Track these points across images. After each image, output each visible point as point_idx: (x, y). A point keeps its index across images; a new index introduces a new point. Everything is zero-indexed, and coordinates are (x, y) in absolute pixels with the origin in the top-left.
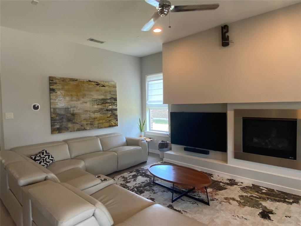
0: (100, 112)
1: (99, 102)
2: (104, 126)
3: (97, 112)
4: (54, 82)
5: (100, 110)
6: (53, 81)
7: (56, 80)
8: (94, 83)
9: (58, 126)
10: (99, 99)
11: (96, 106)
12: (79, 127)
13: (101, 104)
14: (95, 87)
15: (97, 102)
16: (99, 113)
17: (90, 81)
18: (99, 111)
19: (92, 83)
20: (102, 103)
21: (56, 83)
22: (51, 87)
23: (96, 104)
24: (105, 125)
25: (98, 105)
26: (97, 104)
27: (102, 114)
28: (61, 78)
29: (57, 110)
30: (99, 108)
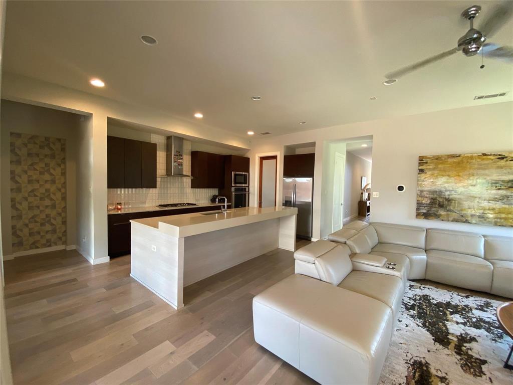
0: (503, 201)
1: (501, 185)
2: (510, 224)
3: (496, 201)
4: (425, 161)
5: (502, 199)
6: (422, 160)
7: (427, 160)
8: (492, 157)
9: (425, 211)
10: (503, 181)
11: (494, 192)
12: (456, 218)
13: (507, 189)
14: (495, 162)
15: (497, 185)
16: (499, 202)
17: (484, 155)
18: (500, 199)
19: (489, 157)
20: (509, 187)
21: (426, 163)
22: (420, 168)
23: (494, 188)
25: (499, 189)
26: (497, 188)
27: (507, 204)
28: (434, 157)
29: (425, 193)
30: (502, 195)
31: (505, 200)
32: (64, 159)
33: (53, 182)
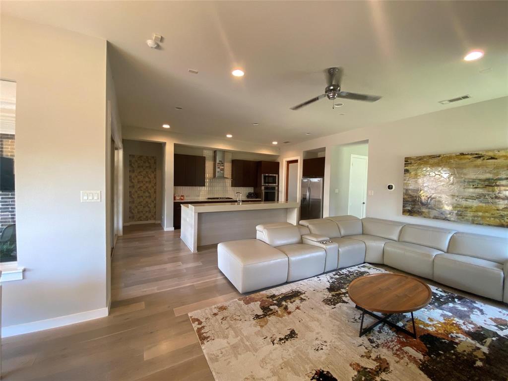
0: (480, 200)
1: (478, 183)
2: (487, 223)
3: (473, 199)
4: (409, 162)
5: (479, 197)
6: (407, 161)
7: (412, 160)
8: (470, 157)
9: (409, 208)
10: (480, 180)
11: (471, 190)
12: (437, 215)
13: (484, 187)
14: (472, 161)
15: (474, 184)
16: (477, 201)
17: (462, 154)
19: (466, 156)
20: (486, 186)
21: (411, 163)
23: (472, 186)
24: (488, 221)
25: (476, 188)
26: (474, 186)
27: (483, 203)
28: (417, 157)
29: (410, 192)
30: (478, 193)
31: (482, 199)
32: (156, 168)
33: (150, 182)
